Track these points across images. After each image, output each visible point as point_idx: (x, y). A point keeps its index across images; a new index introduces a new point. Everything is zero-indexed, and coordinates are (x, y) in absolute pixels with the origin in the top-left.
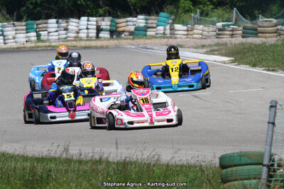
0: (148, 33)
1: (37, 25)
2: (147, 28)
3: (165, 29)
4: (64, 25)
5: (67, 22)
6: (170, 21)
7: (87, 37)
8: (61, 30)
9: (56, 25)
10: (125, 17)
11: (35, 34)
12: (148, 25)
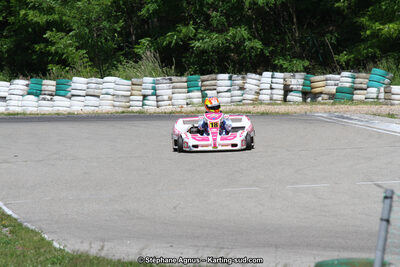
0: (355, 97)
1: (202, 81)
2: (353, 90)
3: (379, 92)
4: (240, 82)
5: (243, 78)
6: (387, 81)
7: (271, 99)
8: (235, 90)
9: (229, 83)
10: (324, 74)
11: (199, 94)
12: (355, 85)
